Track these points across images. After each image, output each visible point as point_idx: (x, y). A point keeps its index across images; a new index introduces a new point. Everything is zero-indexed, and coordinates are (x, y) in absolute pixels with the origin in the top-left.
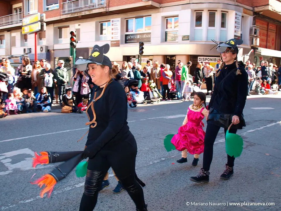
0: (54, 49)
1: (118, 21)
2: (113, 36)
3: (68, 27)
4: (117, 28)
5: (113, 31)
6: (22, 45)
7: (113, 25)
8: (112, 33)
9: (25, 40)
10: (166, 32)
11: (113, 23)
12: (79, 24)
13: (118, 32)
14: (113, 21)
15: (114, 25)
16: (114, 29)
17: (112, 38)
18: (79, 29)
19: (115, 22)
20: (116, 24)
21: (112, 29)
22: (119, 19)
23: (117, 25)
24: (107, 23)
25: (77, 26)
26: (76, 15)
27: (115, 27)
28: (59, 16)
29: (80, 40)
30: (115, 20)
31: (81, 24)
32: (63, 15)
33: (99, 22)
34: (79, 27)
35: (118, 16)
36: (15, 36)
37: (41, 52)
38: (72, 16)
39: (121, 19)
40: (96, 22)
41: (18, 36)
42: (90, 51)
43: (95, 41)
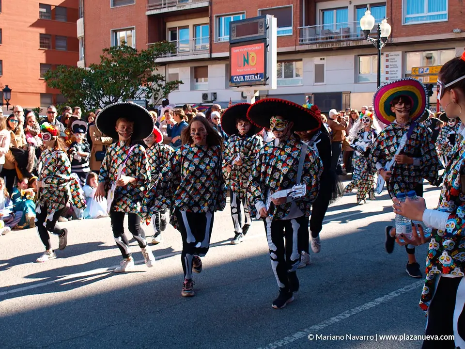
0: (270, 93)
1: (398, 55)
2: (388, 76)
3: (301, 60)
4: (396, 65)
5: (388, 70)
6: (193, 88)
7: (387, 61)
8: (387, 73)
11: (387, 58)
12: (321, 57)
13: (397, 71)
14: (387, 56)
15: (389, 60)
16: (389, 66)
17: (387, 79)
18: (323, 65)
19: (392, 57)
21: (387, 67)
22: (400, 53)
23: (395, 61)
24: (372, 56)
25: (317, 60)
26: (329, 46)
27: (391, 63)
28: (293, 46)
29: (323, 82)
30: (391, 54)
31: (325, 57)
32: (303, 44)
33: (359, 56)
34: (322, 62)
35: (398, 48)
36: (178, 74)
37: (244, 100)
38: (321, 47)
39: (402, 52)
40: (355, 56)
41: (184, 74)
42: (344, 96)
43: (353, 82)
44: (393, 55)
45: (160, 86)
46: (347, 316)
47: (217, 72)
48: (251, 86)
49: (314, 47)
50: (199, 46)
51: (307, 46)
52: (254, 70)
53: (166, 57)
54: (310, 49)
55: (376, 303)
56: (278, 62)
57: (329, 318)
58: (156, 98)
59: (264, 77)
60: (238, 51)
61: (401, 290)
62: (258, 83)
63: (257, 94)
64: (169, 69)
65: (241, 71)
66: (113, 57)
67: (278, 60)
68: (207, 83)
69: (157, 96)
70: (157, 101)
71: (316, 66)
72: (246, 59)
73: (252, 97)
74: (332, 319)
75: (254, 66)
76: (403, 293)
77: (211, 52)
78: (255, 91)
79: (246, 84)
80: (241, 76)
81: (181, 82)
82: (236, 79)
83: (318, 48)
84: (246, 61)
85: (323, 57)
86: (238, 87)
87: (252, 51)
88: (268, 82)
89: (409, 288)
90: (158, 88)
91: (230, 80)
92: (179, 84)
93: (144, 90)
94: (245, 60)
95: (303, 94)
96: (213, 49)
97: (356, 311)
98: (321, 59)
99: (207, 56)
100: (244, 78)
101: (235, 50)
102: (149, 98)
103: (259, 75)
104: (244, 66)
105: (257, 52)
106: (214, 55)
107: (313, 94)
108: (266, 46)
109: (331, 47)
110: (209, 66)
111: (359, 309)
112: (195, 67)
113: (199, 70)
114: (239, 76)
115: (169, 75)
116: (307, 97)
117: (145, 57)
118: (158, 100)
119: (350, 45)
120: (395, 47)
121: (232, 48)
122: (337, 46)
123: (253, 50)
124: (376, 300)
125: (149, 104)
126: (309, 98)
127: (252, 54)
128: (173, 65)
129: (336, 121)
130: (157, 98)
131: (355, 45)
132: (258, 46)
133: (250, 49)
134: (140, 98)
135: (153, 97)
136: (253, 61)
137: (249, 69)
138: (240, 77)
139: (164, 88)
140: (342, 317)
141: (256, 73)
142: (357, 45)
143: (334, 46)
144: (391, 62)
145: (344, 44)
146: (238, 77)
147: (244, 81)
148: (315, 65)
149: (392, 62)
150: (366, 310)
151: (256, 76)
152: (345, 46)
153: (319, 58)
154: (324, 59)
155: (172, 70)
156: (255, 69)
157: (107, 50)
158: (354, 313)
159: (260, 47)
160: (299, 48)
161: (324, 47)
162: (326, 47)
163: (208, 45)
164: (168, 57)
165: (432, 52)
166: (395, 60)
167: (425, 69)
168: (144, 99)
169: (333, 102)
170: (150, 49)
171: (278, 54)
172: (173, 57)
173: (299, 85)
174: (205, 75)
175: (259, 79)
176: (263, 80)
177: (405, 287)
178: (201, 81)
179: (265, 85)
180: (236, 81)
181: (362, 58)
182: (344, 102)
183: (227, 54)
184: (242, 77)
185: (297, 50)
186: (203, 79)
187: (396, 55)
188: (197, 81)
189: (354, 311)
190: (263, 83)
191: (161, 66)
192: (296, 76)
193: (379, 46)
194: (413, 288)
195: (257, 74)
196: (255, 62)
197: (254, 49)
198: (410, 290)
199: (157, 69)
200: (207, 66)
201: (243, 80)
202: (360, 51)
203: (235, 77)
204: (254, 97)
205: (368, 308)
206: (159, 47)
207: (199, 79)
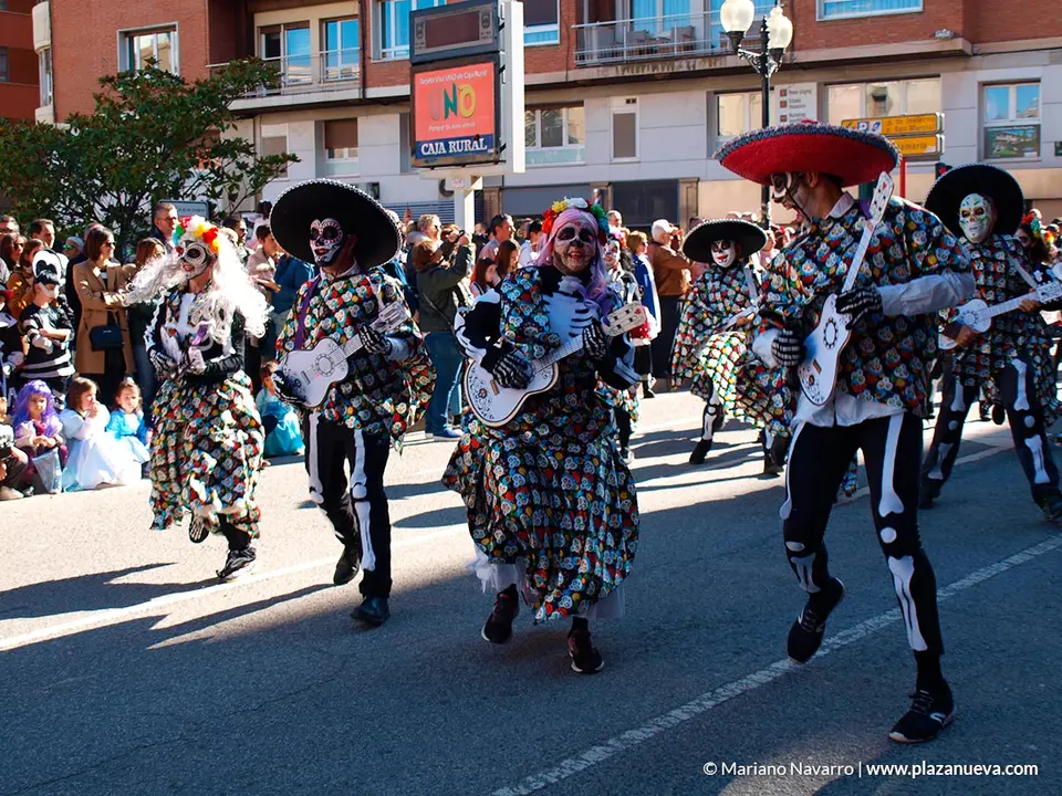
0: (507, 184)
1: (810, 92)
3: (580, 104)
4: (804, 115)
6: (322, 172)
7: (783, 104)
9: (327, 151)
10: (986, 128)
11: (784, 99)
12: (629, 97)
14: (783, 93)
15: (788, 104)
16: (789, 118)
18: (633, 115)
19: (795, 97)
20: (798, 101)
21: (783, 119)
22: (813, 86)
23: (801, 106)
24: (747, 95)
25: (618, 104)
26: (647, 71)
27: (794, 111)
28: (560, 69)
29: (634, 155)
30: (792, 89)
31: (638, 98)
32: (584, 66)
33: (716, 93)
34: (630, 109)
35: (808, 75)
36: (285, 138)
37: (445, 199)
38: (626, 74)
39: (818, 85)
40: (708, 93)
41: (300, 137)
42: (683, 190)
43: (705, 156)
44: (796, 92)
45: (242, 166)
46: (709, 704)
47: (378, 133)
48: (463, 165)
49: (612, 73)
50: (335, 71)
51: (595, 69)
52: (469, 127)
53: (254, 97)
54: (602, 76)
55: (773, 673)
56: (527, 107)
57: (664, 713)
58: (232, 198)
59: (495, 145)
60: (431, 81)
61: (830, 641)
62: (479, 158)
63: (479, 185)
64: (263, 126)
65: (438, 128)
66: (125, 98)
67: (528, 103)
68: (356, 160)
69: (235, 191)
70: (235, 204)
71: (616, 117)
72: (451, 100)
73: (466, 194)
74: (674, 713)
75: (469, 118)
76: (836, 647)
77: (364, 85)
78: (475, 179)
79: (450, 160)
80: (439, 141)
81: (294, 158)
82: (426, 150)
83: (620, 74)
84: (451, 106)
85: (634, 97)
86: (433, 168)
87: (465, 81)
88: (503, 156)
89: (850, 636)
90: (238, 172)
91: (413, 152)
92: (289, 163)
93: (202, 177)
94: (447, 103)
95: (587, 184)
96: (368, 78)
97: (728, 693)
98: (628, 101)
99: (355, 94)
100: (447, 147)
101: (425, 80)
102: (216, 196)
103: (481, 140)
104: (446, 117)
105: (476, 84)
106: (372, 93)
107: (610, 183)
108: (499, 70)
109: (650, 72)
110: (360, 120)
111: (735, 688)
112: (327, 122)
113: (336, 127)
114: (433, 142)
115: (264, 140)
116: (596, 191)
117: (204, 97)
118: (238, 201)
119: (697, 68)
120: (801, 71)
121: (417, 75)
122: (666, 71)
123: (468, 80)
124: (773, 665)
125: (216, 210)
126: (602, 193)
127: (466, 89)
128: (273, 117)
129: (668, 247)
130: (236, 195)
131: (707, 67)
132: (479, 70)
133: (460, 76)
134: (194, 197)
135: (225, 194)
136: (468, 106)
137: (458, 126)
138: (437, 144)
139: (252, 171)
140: (697, 710)
141: (474, 134)
142: (713, 67)
143: (661, 69)
144: (791, 107)
145: (683, 66)
146: (431, 145)
147: (448, 154)
148: (615, 115)
149: (797, 107)
150: (751, 691)
151: (475, 142)
152: (685, 69)
153: (623, 99)
154: (634, 101)
155: (269, 130)
156: (473, 125)
157: (110, 80)
158: (725, 699)
159: (483, 71)
160: (574, 75)
161: (635, 74)
162: (641, 73)
163: (356, 69)
164: (261, 96)
165: (886, 84)
166: (802, 103)
167: (872, 123)
168: (205, 198)
169: (658, 203)
170: (217, 77)
171: (529, 89)
172: (275, 98)
173: (578, 163)
174: (352, 141)
175: (482, 148)
176: (492, 151)
177: (840, 634)
178: (342, 156)
179: (496, 162)
180: (429, 153)
181: (723, 99)
182: (682, 202)
183: (404, 90)
184: (442, 144)
185: (571, 79)
186: (346, 150)
187: (805, 92)
188: (331, 156)
189: (724, 694)
190: (492, 159)
191: (242, 118)
192: (570, 142)
193: (764, 71)
194: (858, 637)
195: (477, 138)
196: (473, 107)
197: (470, 76)
198: (851, 640)
199: (235, 127)
200: (355, 120)
201: (445, 152)
202: (721, 83)
203: (426, 145)
204: (472, 193)
205: (754, 686)
206: (238, 73)
207: (336, 151)
